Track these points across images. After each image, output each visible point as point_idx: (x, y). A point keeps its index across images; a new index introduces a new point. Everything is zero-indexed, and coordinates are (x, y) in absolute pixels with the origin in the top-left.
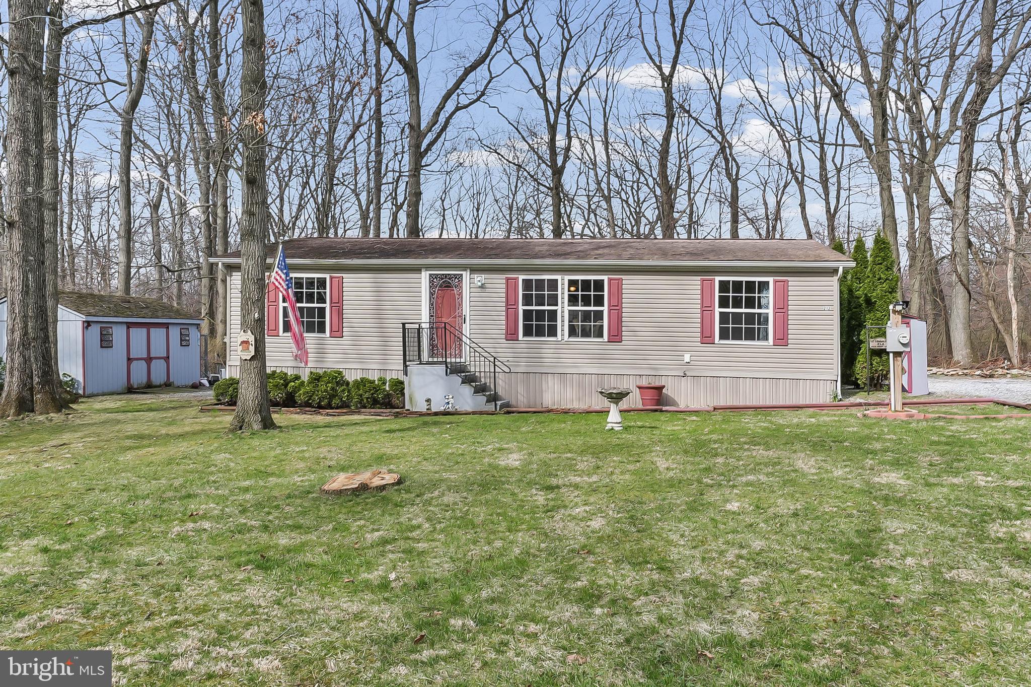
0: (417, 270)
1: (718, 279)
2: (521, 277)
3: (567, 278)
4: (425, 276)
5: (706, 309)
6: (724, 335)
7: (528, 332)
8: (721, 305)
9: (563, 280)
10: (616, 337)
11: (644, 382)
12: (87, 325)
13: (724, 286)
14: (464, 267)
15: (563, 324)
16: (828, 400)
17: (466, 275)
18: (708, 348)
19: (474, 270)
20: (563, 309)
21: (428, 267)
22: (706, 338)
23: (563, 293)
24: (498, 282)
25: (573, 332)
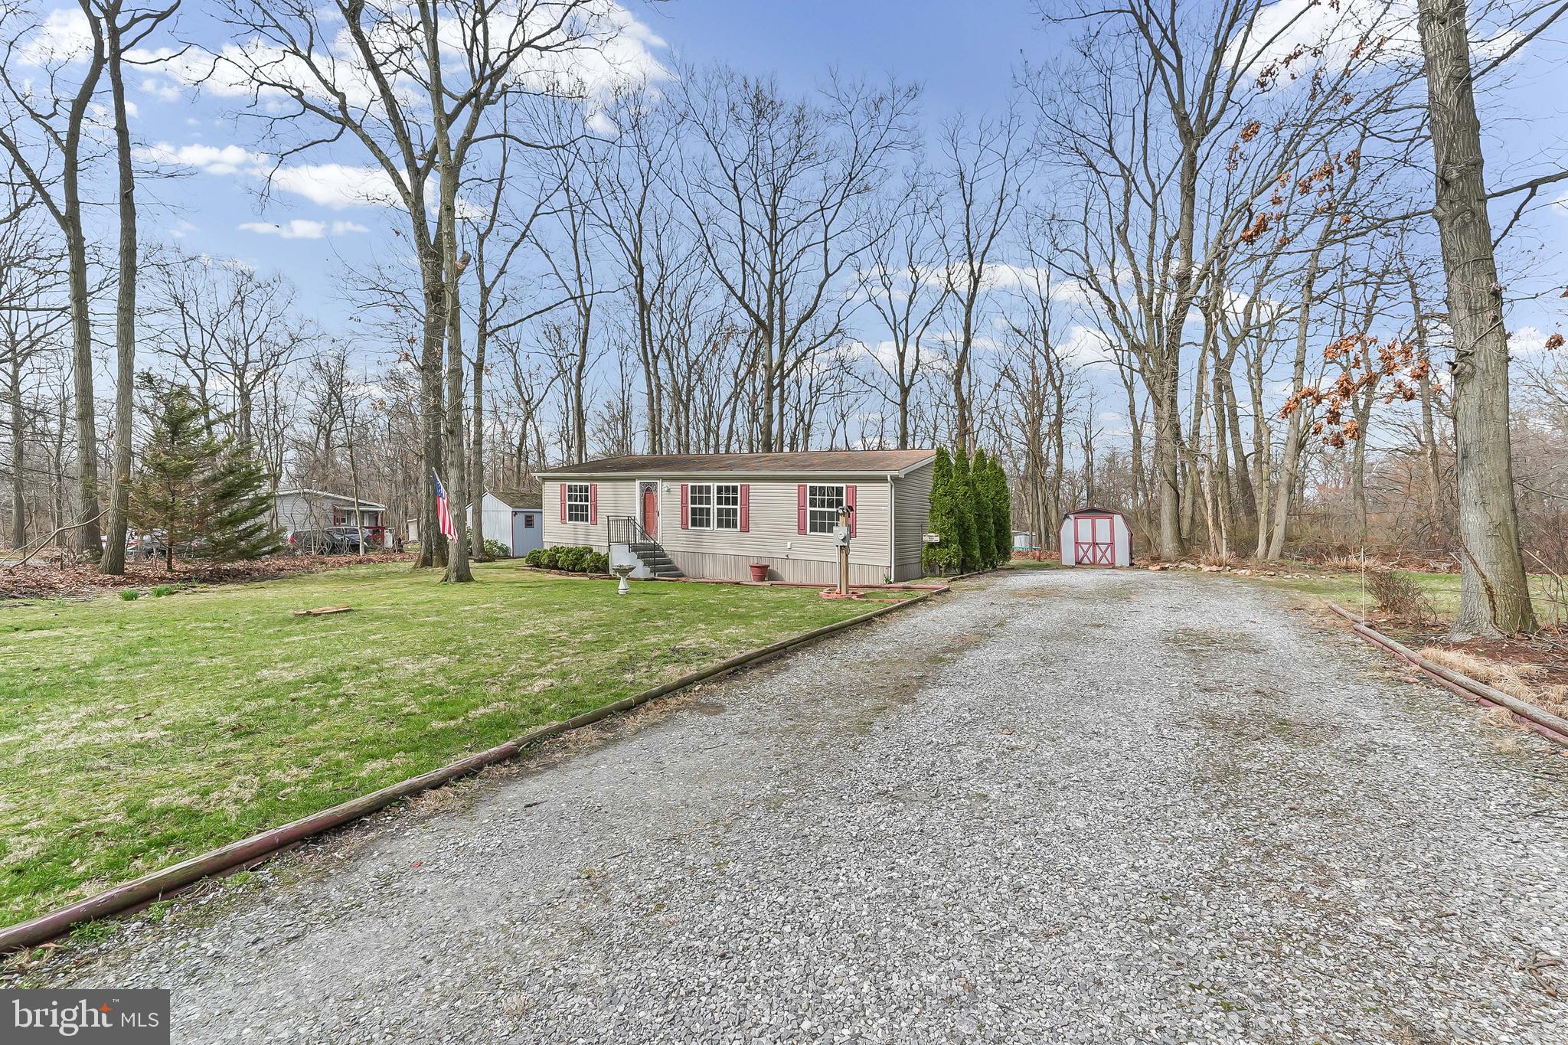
0: (633, 479)
1: (809, 485)
2: (690, 484)
3: (716, 484)
4: (638, 482)
5: (801, 508)
6: (813, 529)
7: (694, 524)
8: (811, 506)
9: (714, 486)
10: (745, 528)
11: (754, 562)
12: (515, 514)
13: (813, 490)
14: (658, 478)
15: (714, 518)
16: (881, 582)
17: (659, 482)
18: (802, 537)
19: (664, 479)
20: (714, 507)
21: (640, 478)
22: (801, 530)
23: (714, 495)
24: (676, 487)
25: (720, 524)
